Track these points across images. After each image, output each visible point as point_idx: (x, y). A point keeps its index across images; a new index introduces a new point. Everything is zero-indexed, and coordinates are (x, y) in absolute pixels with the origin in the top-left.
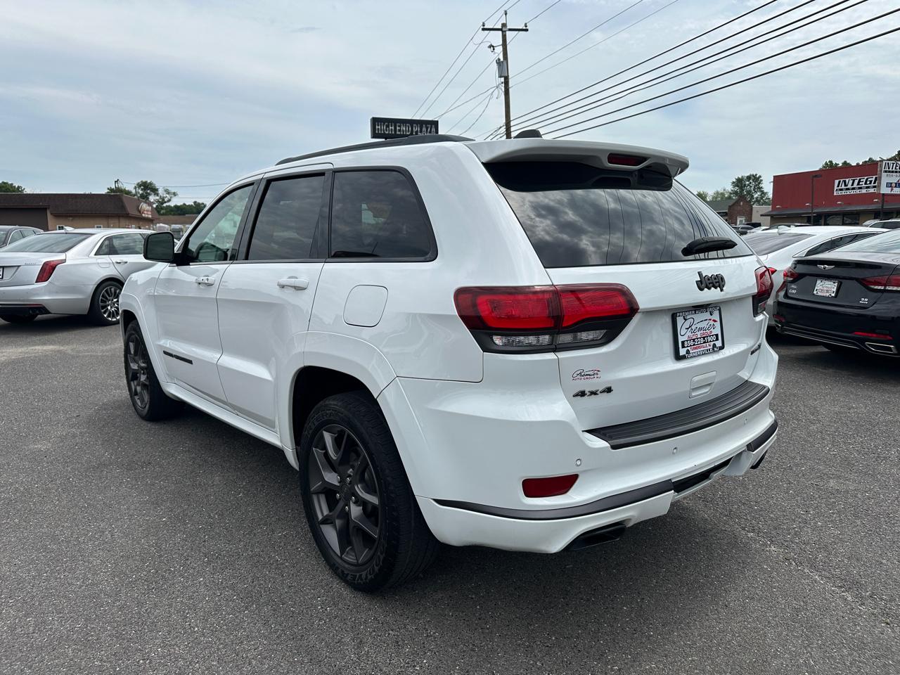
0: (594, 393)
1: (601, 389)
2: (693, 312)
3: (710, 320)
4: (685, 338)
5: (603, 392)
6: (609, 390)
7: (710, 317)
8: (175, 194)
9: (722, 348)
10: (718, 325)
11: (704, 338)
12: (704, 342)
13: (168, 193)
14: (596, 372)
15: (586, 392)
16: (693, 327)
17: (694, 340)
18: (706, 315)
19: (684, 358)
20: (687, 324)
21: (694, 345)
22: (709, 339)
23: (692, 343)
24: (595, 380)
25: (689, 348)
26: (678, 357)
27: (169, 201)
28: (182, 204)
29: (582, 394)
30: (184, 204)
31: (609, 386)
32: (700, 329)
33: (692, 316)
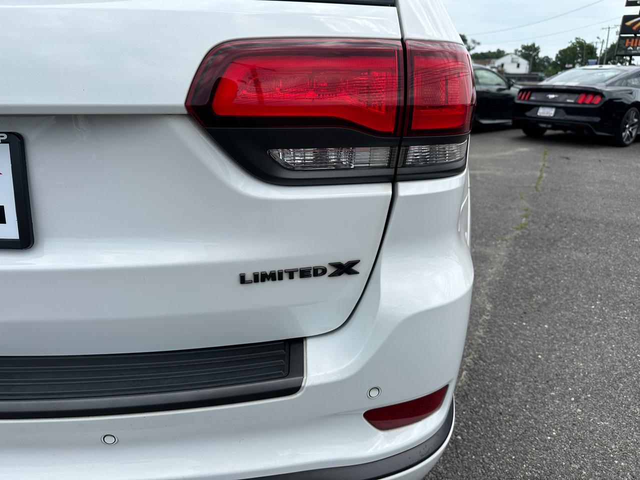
8: (479, 44)
9: (24, 243)
27: (473, 48)
30: (490, 52)
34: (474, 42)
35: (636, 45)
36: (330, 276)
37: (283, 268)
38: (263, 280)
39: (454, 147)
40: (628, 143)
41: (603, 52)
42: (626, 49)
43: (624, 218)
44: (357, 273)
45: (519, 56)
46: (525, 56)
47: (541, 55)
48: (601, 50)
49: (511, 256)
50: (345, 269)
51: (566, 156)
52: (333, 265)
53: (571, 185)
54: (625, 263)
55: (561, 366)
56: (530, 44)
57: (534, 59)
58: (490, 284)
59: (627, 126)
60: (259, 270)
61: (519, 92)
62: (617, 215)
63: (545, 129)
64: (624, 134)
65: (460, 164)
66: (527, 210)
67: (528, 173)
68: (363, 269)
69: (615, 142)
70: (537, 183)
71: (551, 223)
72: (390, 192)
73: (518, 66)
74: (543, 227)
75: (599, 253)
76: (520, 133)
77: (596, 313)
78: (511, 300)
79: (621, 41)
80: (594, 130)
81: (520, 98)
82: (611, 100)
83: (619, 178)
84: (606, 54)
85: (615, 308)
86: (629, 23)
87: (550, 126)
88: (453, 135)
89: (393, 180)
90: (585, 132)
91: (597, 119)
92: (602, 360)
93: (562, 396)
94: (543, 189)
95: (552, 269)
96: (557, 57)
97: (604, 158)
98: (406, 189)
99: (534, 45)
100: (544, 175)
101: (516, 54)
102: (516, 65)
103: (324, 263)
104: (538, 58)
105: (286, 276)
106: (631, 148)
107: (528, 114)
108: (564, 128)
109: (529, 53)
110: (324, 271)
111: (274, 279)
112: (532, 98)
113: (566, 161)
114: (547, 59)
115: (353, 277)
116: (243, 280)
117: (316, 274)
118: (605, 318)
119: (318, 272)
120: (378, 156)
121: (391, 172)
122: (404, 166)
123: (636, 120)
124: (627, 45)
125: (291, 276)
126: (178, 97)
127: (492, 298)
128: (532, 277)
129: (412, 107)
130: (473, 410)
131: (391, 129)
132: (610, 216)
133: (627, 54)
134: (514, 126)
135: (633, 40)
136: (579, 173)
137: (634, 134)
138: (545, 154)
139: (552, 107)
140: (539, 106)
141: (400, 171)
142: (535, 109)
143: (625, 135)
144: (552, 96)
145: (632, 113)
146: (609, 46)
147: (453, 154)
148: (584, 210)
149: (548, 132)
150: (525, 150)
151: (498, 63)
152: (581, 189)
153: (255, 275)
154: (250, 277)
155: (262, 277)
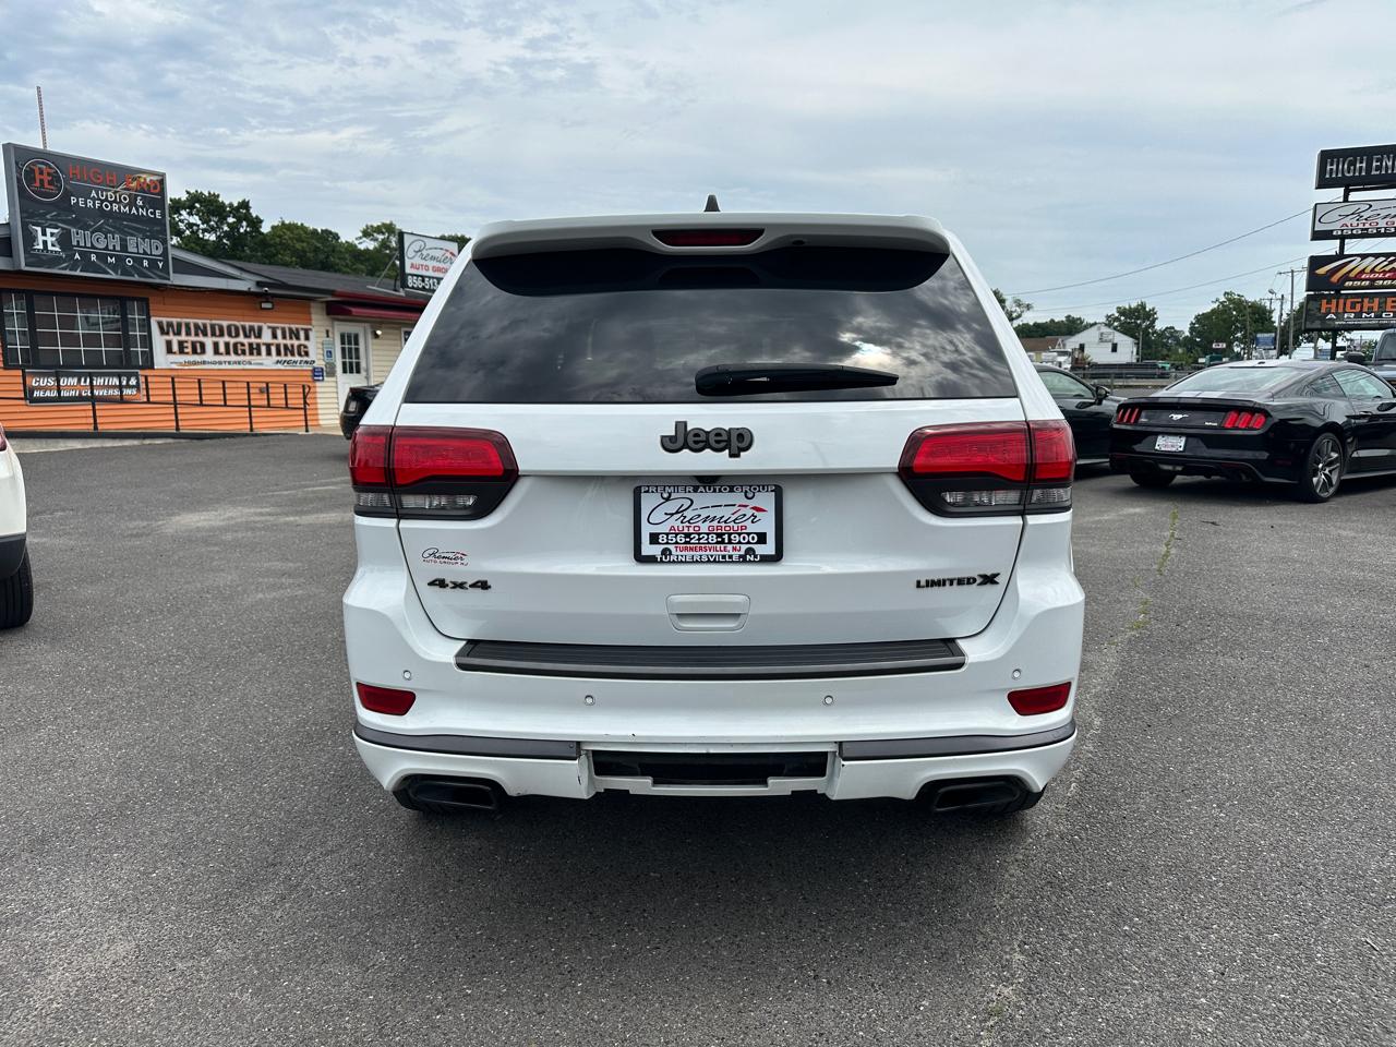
0: (461, 586)
1: (470, 582)
2: (692, 488)
3: (744, 506)
4: (662, 529)
5: (474, 586)
6: (484, 585)
7: (746, 502)
8: (1029, 307)
9: (777, 557)
10: (767, 516)
11: (720, 535)
12: (720, 542)
13: (1019, 305)
14: (459, 556)
15: (447, 582)
16: (689, 514)
17: (687, 535)
18: (733, 498)
19: (651, 560)
20: (671, 507)
21: (687, 543)
22: (737, 538)
23: (681, 539)
24: (458, 567)
25: (671, 547)
26: (640, 558)
27: (1019, 316)
28: (1048, 320)
29: (441, 583)
31: (483, 579)
32: (711, 519)
33: (690, 495)
34: (1018, 303)
35: (1340, 310)
36: (979, 584)
37: (946, 577)
38: (932, 586)
39: (1061, 490)
40: (1325, 495)
41: (1285, 317)
42: (1323, 318)
43: (1306, 612)
44: (997, 583)
45: (1115, 328)
46: (1127, 330)
47: (1159, 326)
48: (1282, 315)
49: (1123, 662)
50: (989, 580)
51: (1211, 519)
52: (981, 576)
53: (1221, 566)
54: (1299, 669)
55: (1200, 778)
56: (1134, 305)
57: (1146, 334)
58: (1096, 696)
59: (1320, 466)
60: (930, 578)
61: (1118, 411)
62: (1293, 608)
63: (1174, 474)
64: (1315, 480)
65: (1068, 503)
66: (1146, 603)
67: (1145, 549)
68: (1002, 580)
69: (1300, 493)
70: (1162, 565)
71: (1186, 621)
72: (1021, 522)
73: (1114, 349)
74: (1173, 626)
75: (1261, 658)
76: (1126, 481)
77: (1250, 726)
78: (1128, 713)
79: (1311, 302)
80: (1260, 474)
81: (1120, 421)
82: (1283, 422)
83: (1304, 553)
84: (1292, 323)
85: (1278, 719)
86: (1322, 271)
87: (1179, 468)
88: (1062, 482)
89: (1023, 514)
90: (1244, 477)
91: (1265, 455)
92: (1255, 771)
93: (1201, 804)
94: (1172, 572)
95: (1188, 677)
96: (1192, 329)
97: (1280, 522)
98: (1032, 520)
99: (1143, 306)
100: (1173, 551)
101: (1108, 325)
102: (1110, 346)
103: (974, 574)
104: (1155, 332)
105: (947, 583)
106: (1333, 504)
107: (1138, 448)
108: (1207, 472)
109: (1134, 321)
110: (975, 580)
111: (939, 585)
112: (1143, 420)
113: (1213, 527)
114: (1171, 332)
115: (995, 586)
116: (918, 585)
117: (969, 583)
118: (1262, 730)
119: (970, 581)
120: (1012, 497)
121: (1021, 507)
122: (1030, 504)
123: (1335, 455)
124: (1323, 311)
125: (951, 584)
126: (893, 461)
127: (1102, 712)
128: (1157, 688)
129: (1036, 464)
130: (1089, 816)
131: (1022, 479)
132: (1283, 611)
133: (1326, 326)
134: (1116, 469)
135: (1334, 301)
136: (1234, 547)
137: (1335, 478)
138: (1175, 517)
139: (1180, 435)
140: (1157, 434)
141: (1027, 507)
142: (1150, 438)
143: (1319, 481)
144: (1177, 417)
145: (1326, 441)
146: (1296, 306)
147: (1060, 496)
148: (1240, 602)
149: (1179, 479)
150: (1139, 511)
151: (1072, 343)
152: (1237, 572)
153: (927, 582)
154: (923, 583)
155: (931, 584)
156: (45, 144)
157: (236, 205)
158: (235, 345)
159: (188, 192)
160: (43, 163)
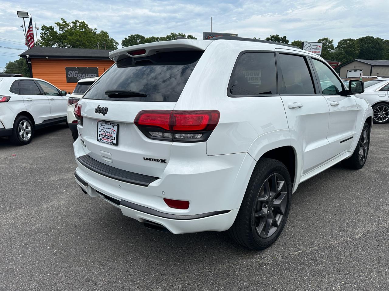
2: (105, 123)
3: (112, 129)
4: (101, 133)
7: (112, 128)
9: (116, 144)
10: (115, 133)
11: (109, 136)
12: (108, 138)
16: (105, 130)
17: (104, 135)
18: (111, 127)
19: (99, 141)
20: (102, 127)
21: (104, 137)
22: (111, 138)
23: (103, 136)
25: (102, 138)
26: (97, 140)
32: (107, 132)
33: (105, 125)
36: (161, 162)
50: (163, 161)
52: (161, 159)
105: (152, 160)
111: (149, 160)
115: (165, 164)
117: (157, 161)
131: (170, 130)
141: (174, 139)
153: (146, 158)
154: (145, 159)
155: (147, 159)
156: (211, 31)
157: (282, 37)
158: (252, 78)
159: (271, 36)
160: (210, 36)
